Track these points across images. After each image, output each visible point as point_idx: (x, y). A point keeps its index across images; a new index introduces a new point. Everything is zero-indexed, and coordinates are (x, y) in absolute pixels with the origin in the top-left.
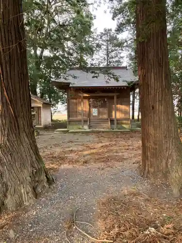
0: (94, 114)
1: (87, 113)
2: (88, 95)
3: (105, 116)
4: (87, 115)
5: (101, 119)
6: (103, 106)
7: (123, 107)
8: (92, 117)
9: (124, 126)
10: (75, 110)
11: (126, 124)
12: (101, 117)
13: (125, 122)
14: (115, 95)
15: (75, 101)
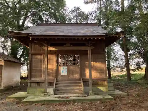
0: (62, 74)
1: (54, 72)
2: (54, 49)
3: (77, 76)
4: (54, 75)
5: (72, 79)
6: (74, 63)
7: (98, 65)
8: (59, 77)
9: (101, 88)
10: (39, 68)
11: (102, 85)
12: (71, 77)
13: (100, 83)
14: (89, 49)
15: (39, 57)
